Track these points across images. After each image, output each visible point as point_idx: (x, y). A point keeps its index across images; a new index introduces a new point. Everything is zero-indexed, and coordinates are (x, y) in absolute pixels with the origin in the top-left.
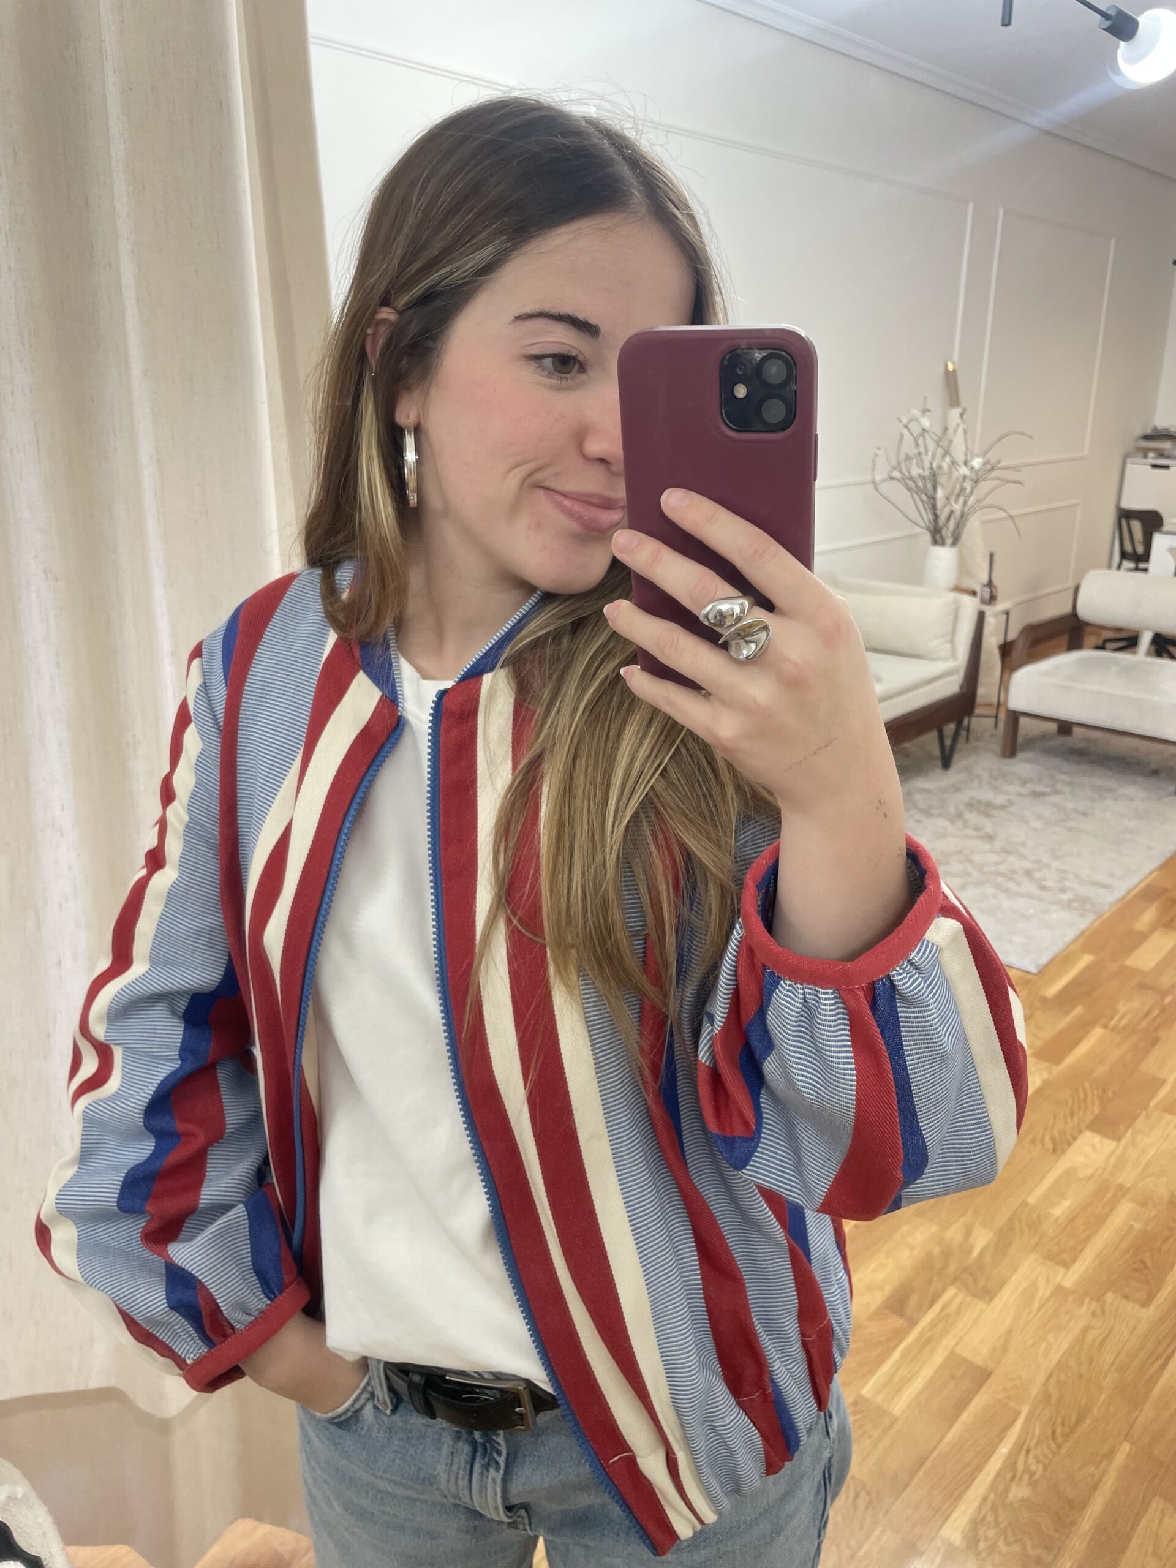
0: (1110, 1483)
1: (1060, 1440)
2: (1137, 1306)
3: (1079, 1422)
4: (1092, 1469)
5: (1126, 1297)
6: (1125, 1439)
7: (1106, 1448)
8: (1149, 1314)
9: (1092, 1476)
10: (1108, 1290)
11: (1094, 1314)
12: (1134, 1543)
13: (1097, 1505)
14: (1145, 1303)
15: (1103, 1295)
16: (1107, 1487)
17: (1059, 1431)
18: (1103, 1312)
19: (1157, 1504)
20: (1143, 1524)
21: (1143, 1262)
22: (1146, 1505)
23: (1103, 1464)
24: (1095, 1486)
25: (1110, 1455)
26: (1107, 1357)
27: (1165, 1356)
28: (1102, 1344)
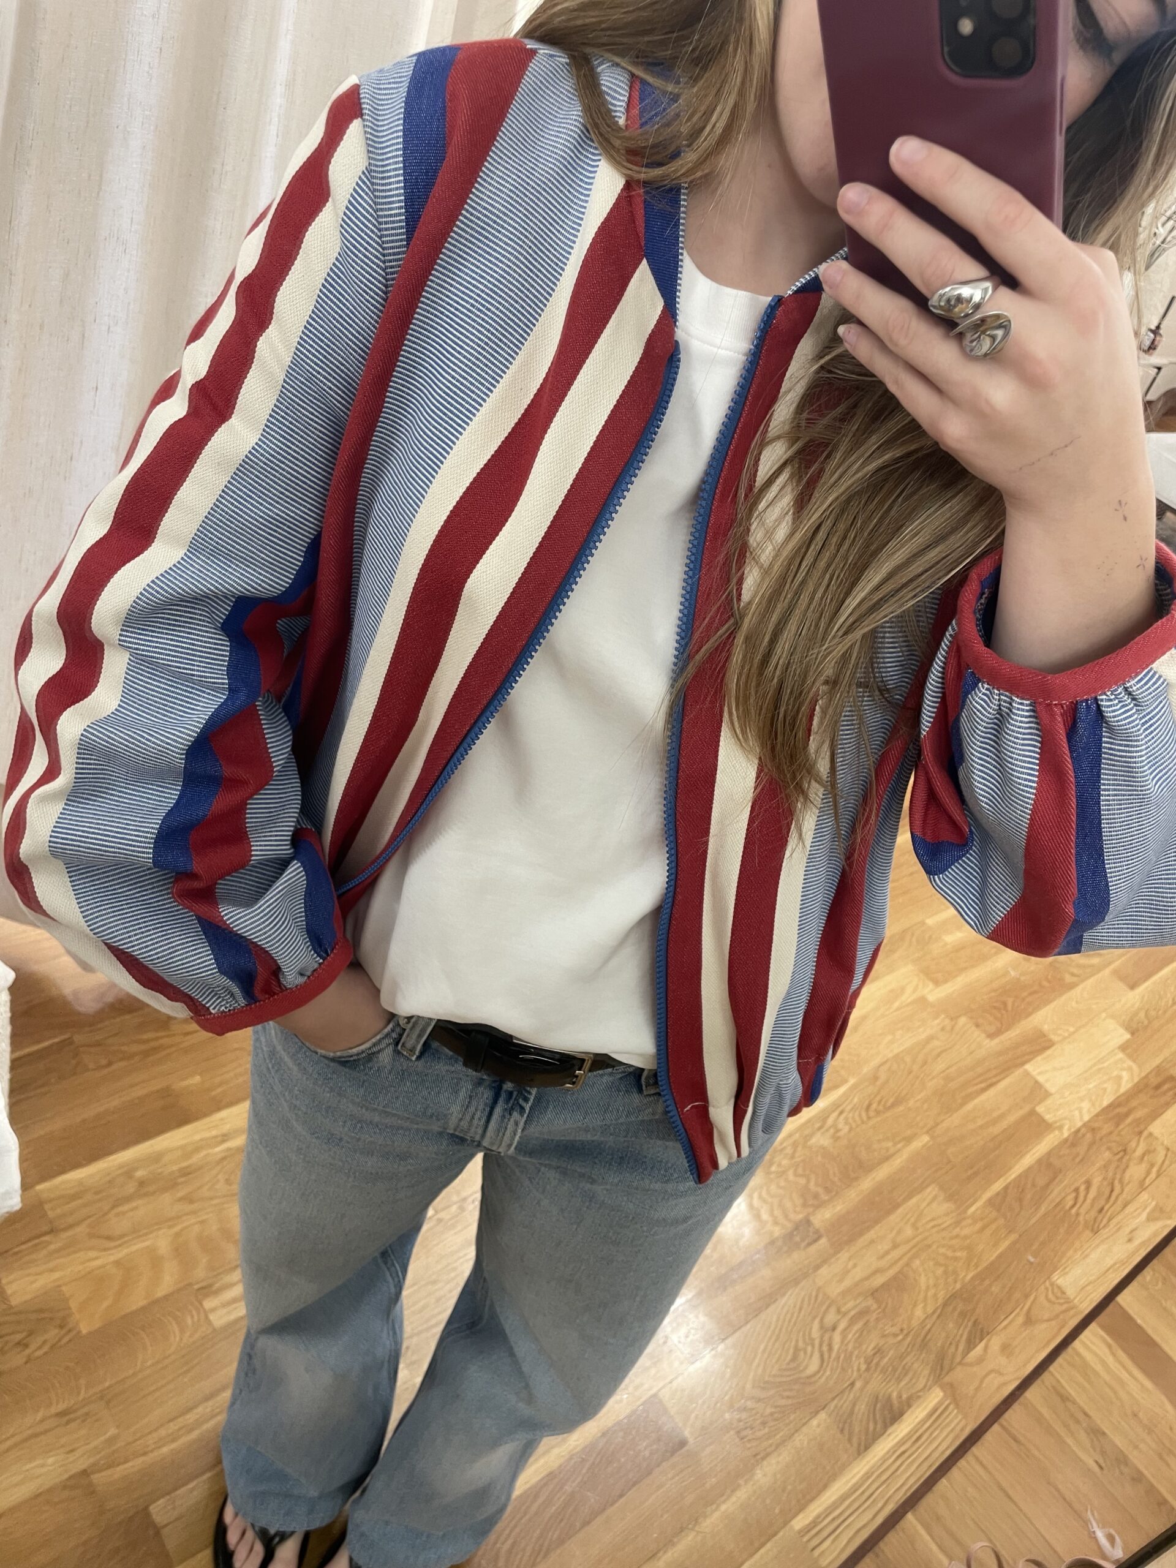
0: (898, 1161)
1: (872, 1114)
2: (983, 1035)
3: (893, 1106)
4: (890, 1144)
5: (977, 1026)
6: (927, 1132)
7: (909, 1132)
8: (994, 1044)
9: (887, 1149)
10: (965, 1014)
11: (943, 1029)
12: (900, 1211)
13: (882, 1173)
14: (991, 1036)
15: (960, 1016)
16: (897, 1162)
17: (874, 1106)
18: (952, 1029)
19: (932, 1190)
20: (914, 1200)
21: (1005, 1004)
22: (921, 1189)
23: (899, 1146)
24: (887, 1158)
25: (909, 1140)
26: (939, 1066)
27: (989, 1082)
28: (939, 1055)
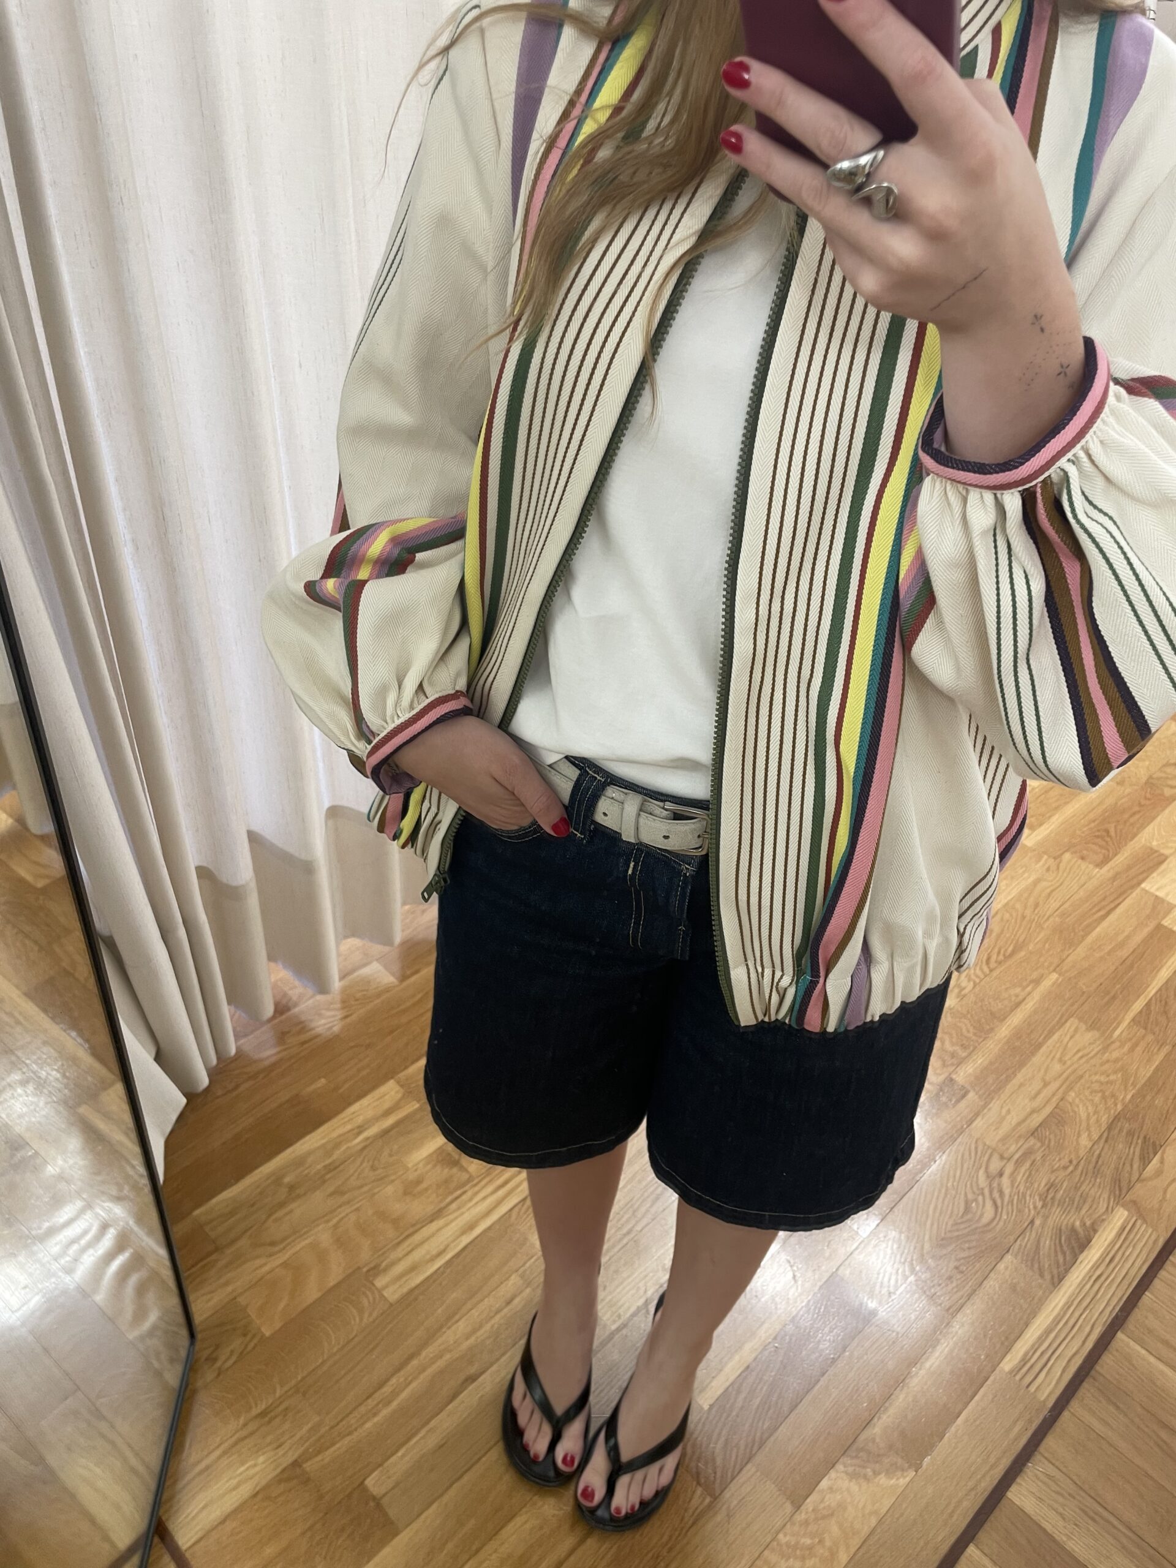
0: (1031, 1004)
1: (993, 965)
2: (1091, 866)
3: (1013, 953)
4: (1018, 990)
5: (1083, 858)
6: (1054, 970)
7: (1035, 975)
8: (1106, 871)
9: (1017, 996)
10: (1066, 851)
11: (1048, 870)
12: (1044, 1049)
13: (1016, 1019)
14: (1100, 865)
15: (1062, 854)
16: (1029, 1006)
17: (994, 957)
18: (1058, 868)
19: (1072, 1023)
20: (1056, 1037)
21: (1107, 831)
22: (1061, 1024)
23: (1029, 989)
24: (1018, 1005)
25: (1037, 982)
26: (1054, 904)
27: (1108, 908)
28: (1049, 894)
